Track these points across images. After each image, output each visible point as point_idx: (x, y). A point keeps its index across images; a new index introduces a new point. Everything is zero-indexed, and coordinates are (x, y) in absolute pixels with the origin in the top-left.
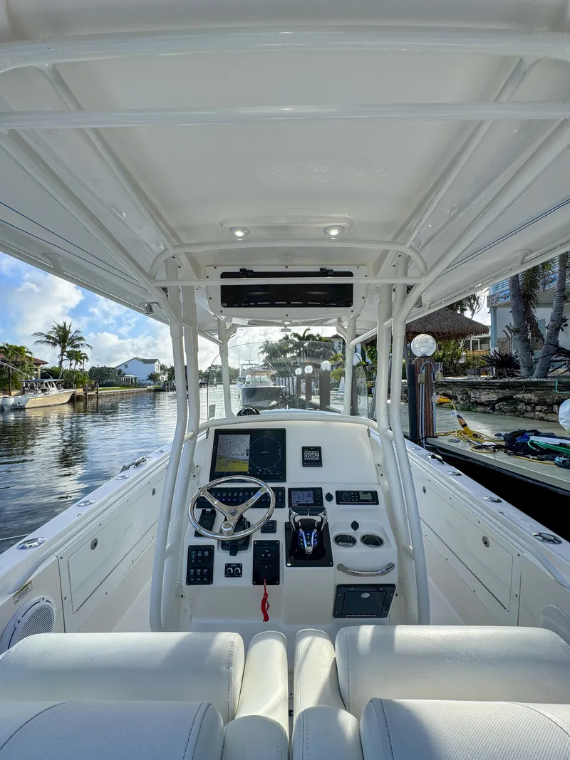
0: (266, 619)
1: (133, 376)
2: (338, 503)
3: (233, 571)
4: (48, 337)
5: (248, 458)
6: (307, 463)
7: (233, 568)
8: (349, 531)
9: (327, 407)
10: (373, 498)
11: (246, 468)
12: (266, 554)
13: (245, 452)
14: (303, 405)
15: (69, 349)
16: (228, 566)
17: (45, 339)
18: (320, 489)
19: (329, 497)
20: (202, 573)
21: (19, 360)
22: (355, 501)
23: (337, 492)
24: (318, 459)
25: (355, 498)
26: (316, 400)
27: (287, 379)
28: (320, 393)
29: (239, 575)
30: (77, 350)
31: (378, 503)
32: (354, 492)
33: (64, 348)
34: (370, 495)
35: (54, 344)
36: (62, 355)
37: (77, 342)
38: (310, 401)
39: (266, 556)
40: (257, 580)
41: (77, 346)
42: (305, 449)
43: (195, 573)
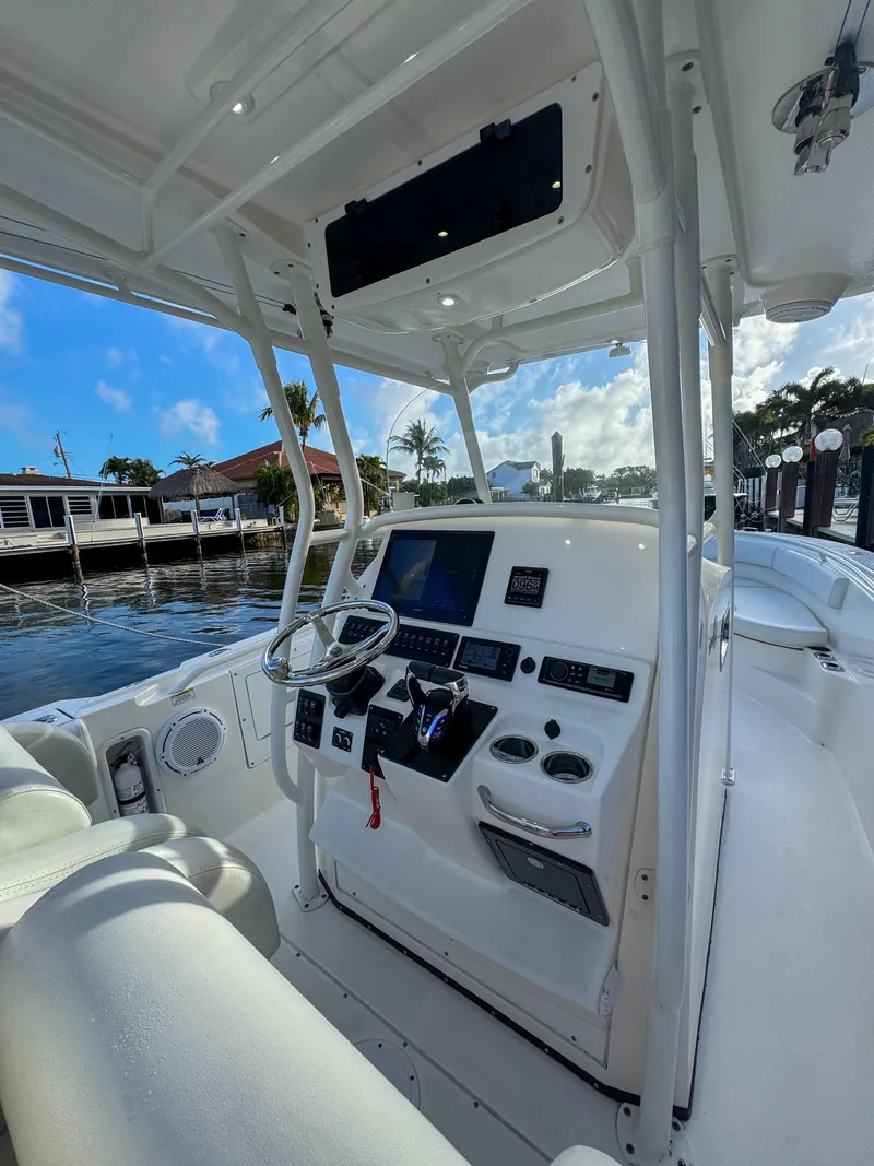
1: (502, 489)
2: (540, 680)
3: (342, 740)
4: (406, 442)
5: (425, 578)
6: (515, 597)
7: (342, 736)
9: (821, 529)
12: (381, 730)
14: (775, 525)
15: (425, 455)
16: (336, 731)
17: (402, 444)
18: (516, 649)
19: (528, 666)
20: (306, 729)
21: (375, 473)
22: (573, 683)
23: (546, 659)
24: (536, 591)
25: (574, 678)
29: (348, 748)
30: (433, 456)
31: (626, 699)
32: (577, 665)
33: (420, 454)
34: (613, 677)
35: (411, 451)
36: (419, 463)
37: (434, 445)
39: (380, 733)
40: (367, 763)
41: (433, 451)
42: (517, 571)
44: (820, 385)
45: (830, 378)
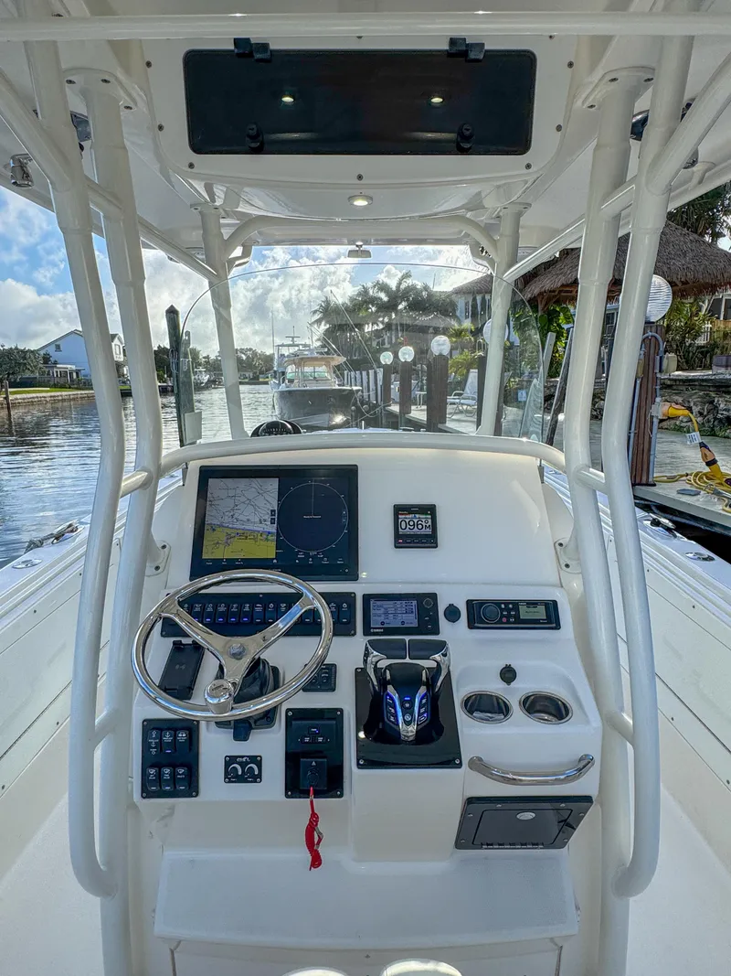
0: (316, 861)
1: (74, 367)
2: (471, 626)
3: (242, 771)
5: (273, 529)
6: (403, 540)
7: (243, 765)
8: (495, 687)
9: (440, 426)
10: (549, 616)
11: (268, 550)
12: (314, 737)
13: (268, 517)
14: (395, 422)
16: (230, 760)
18: (433, 596)
19: (452, 614)
20: (174, 775)
22: (508, 622)
23: (469, 603)
24: (429, 531)
25: (509, 616)
26: (419, 413)
27: (364, 373)
28: (428, 401)
29: (256, 778)
31: (558, 627)
32: (507, 603)
34: (542, 609)
38: (407, 416)
39: (314, 741)
40: (294, 787)
42: (399, 510)
43: (159, 775)
44: (402, 287)
45: (409, 282)
